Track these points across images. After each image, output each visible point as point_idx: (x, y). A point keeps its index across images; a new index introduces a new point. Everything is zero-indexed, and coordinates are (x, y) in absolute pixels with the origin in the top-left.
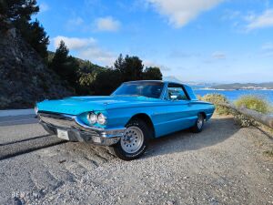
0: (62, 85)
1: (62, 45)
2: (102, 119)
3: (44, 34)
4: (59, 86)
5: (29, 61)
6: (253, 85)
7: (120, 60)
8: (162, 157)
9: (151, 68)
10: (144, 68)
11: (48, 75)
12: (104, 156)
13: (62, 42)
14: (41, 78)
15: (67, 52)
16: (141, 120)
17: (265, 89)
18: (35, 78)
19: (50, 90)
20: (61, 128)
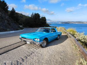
0: (15, 23)
1: (13, 9)
2: (39, 40)
3: (7, 5)
4: (14, 23)
5: (3, 15)
6: (74, 22)
7: (33, 14)
8: (50, 47)
9: (43, 17)
10: (41, 17)
11: (10, 19)
12: (37, 47)
13: (13, 8)
14: (8, 21)
15: (15, 11)
16: (46, 39)
17: (77, 23)
18: (6, 21)
19: (11, 25)
20: (28, 41)
